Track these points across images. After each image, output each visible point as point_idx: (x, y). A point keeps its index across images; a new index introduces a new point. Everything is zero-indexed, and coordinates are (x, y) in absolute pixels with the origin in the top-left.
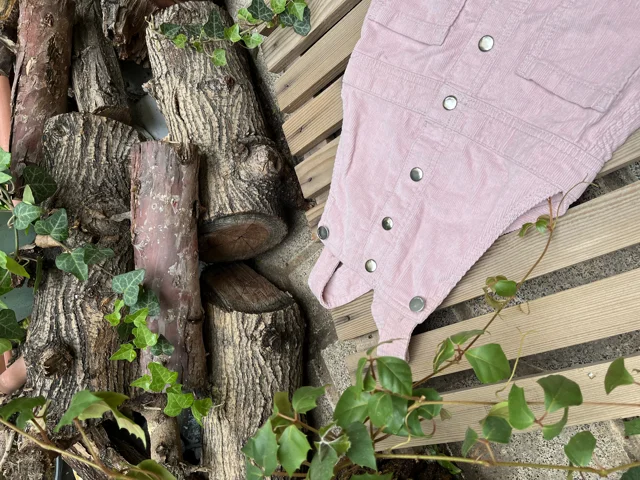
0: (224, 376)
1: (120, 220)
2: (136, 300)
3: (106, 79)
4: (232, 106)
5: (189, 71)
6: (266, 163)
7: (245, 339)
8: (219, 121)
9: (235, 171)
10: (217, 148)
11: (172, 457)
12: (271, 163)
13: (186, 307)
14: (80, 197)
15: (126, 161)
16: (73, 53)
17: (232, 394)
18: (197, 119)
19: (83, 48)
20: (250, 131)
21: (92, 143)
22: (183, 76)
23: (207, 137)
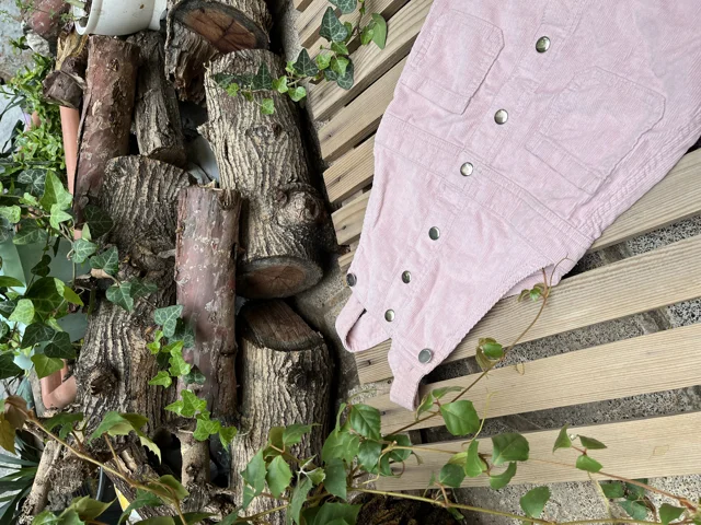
0: (252, 407)
1: (165, 257)
2: (173, 332)
3: (165, 121)
4: (277, 152)
5: (239, 117)
6: (303, 210)
7: (273, 374)
8: (264, 167)
9: (274, 217)
10: (259, 193)
11: (199, 478)
12: (307, 211)
13: (220, 341)
14: (132, 234)
15: (175, 202)
16: (137, 95)
17: (258, 425)
18: (243, 164)
19: (146, 90)
20: (292, 178)
21: (146, 183)
22: (233, 122)
23: (251, 182)
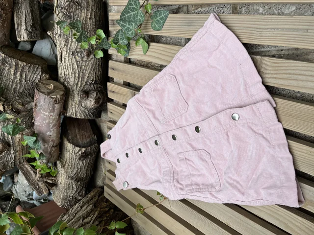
4: (87, 66)
5: (70, 40)
7: (74, 153)
8: (79, 74)
10: (75, 88)
14: (12, 96)
15: (34, 82)
18: (69, 69)
20: (92, 81)
23: (72, 80)
